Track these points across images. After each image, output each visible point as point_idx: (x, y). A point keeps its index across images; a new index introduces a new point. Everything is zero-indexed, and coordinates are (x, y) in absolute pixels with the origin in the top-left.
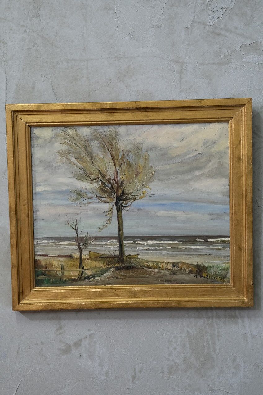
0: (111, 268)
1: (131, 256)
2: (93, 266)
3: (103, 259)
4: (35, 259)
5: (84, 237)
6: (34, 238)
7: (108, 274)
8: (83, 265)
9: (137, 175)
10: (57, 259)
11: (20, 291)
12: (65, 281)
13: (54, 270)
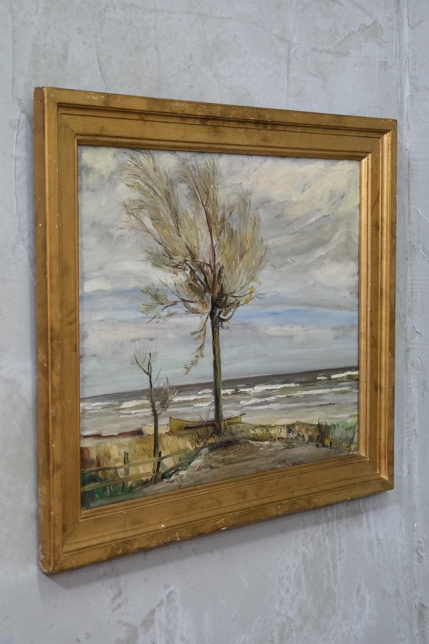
0: (202, 448)
1: (231, 419)
2: (175, 449)
3: (191, 431)
4: (80, 447)
5: (161, 389)
6: (79, 398)
7: (197, 462)
8: (160, 449)
9: (242, 257)
10: (116, 441)
12: (131, 488)
13: (113, 466)
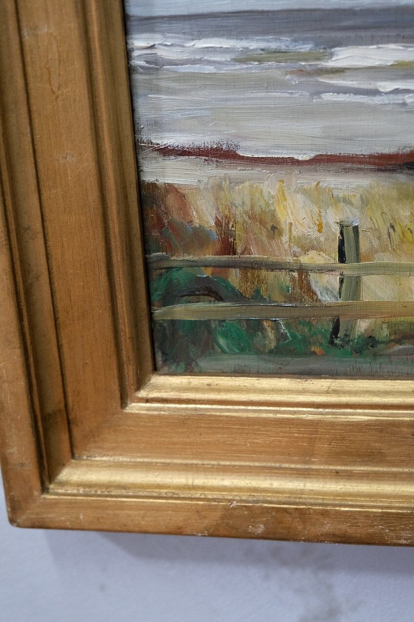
4: (140, 184)
6: (125, 18)
10: (307, 180)
11: (50, 408)
12: (370, 341)
13: (290, 259)
